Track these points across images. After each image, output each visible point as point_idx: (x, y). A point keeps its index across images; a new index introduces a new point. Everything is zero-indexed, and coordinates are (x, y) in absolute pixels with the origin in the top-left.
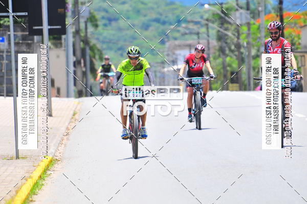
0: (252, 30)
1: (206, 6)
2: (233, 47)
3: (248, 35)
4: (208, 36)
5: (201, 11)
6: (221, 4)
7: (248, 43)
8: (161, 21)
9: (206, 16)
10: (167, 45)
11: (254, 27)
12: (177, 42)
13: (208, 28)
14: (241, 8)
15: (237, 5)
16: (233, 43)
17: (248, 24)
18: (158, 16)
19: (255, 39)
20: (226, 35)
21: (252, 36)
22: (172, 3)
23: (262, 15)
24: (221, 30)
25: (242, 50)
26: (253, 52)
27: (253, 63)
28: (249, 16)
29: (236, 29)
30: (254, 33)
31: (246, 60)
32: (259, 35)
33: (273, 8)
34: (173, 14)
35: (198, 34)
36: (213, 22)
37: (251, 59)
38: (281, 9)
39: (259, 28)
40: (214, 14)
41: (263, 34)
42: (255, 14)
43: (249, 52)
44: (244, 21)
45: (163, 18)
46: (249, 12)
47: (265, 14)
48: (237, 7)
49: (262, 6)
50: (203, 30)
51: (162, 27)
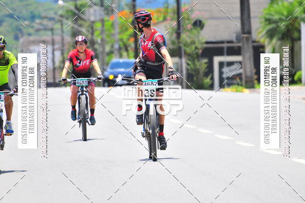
0: (106, 27)
1: (61, 2)
3: (102, 32)
4: (63, 32)
5: (56, 7)
6: (76, 0)
7: (102, 40)
9: (60, 12)
10: (21, 40)
11: (108, 24)
12: (32, 38)
13: (62, 25)
14: (95, 4)
17: (102, 21)
18: (13, 12)
19: (108, 36)
21: (107, 32)
24: (76, 26)
25: (96, 46)
26: (108, 49)
27: (107, 59)
28: (102, 13)
29: (90, 25)
30: (109, 30)
31: (100, 56)
32: (112, 32)
33: (126, 5)
34: (27, 10)
35: (52, 30)
36: (67, 19)
37: (105, 55)
38: (134, 6)
39: (113, 25)
40: (67, 11)
41: (117, 30)
42: (109, 11)
43: (104, 49)
44: (98, 18)
46: (103, 8)
47: (119, 11)
49: (115, 3)
50: (58, 26)
51: (16, 23)
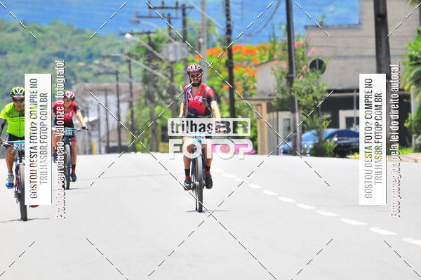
1: (128, 36)
2: (164, 93)
3: (185, 76)
4: (131, 77)
6: (149, 33)
8: (66, 56)
9: (127, 49)
10: (75, 88)
13: (130, 66)
14: (176, 39)
15: (170, 34)
16: (165, 86)
18: (62, 50)
20: (155, 76)
22: (80, 31)
23: (204, 48)
24: (149, 69)
25: (177, 96)
28: (185, 50)
29: (168, 67)
33: (219, 40)
34: (82, 46)
35: (117, 73)
36: (137, 59)
38: (229, 41)
40: (138, 47)
41: (206, 74)
44: (180, 57)
45: (68, 51)
47: (208, 48)
48: (169, 37)
49: (203, 37)
50: (124, 68)
